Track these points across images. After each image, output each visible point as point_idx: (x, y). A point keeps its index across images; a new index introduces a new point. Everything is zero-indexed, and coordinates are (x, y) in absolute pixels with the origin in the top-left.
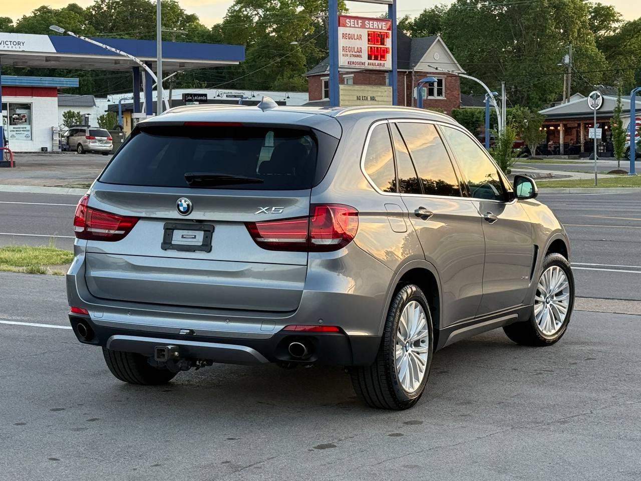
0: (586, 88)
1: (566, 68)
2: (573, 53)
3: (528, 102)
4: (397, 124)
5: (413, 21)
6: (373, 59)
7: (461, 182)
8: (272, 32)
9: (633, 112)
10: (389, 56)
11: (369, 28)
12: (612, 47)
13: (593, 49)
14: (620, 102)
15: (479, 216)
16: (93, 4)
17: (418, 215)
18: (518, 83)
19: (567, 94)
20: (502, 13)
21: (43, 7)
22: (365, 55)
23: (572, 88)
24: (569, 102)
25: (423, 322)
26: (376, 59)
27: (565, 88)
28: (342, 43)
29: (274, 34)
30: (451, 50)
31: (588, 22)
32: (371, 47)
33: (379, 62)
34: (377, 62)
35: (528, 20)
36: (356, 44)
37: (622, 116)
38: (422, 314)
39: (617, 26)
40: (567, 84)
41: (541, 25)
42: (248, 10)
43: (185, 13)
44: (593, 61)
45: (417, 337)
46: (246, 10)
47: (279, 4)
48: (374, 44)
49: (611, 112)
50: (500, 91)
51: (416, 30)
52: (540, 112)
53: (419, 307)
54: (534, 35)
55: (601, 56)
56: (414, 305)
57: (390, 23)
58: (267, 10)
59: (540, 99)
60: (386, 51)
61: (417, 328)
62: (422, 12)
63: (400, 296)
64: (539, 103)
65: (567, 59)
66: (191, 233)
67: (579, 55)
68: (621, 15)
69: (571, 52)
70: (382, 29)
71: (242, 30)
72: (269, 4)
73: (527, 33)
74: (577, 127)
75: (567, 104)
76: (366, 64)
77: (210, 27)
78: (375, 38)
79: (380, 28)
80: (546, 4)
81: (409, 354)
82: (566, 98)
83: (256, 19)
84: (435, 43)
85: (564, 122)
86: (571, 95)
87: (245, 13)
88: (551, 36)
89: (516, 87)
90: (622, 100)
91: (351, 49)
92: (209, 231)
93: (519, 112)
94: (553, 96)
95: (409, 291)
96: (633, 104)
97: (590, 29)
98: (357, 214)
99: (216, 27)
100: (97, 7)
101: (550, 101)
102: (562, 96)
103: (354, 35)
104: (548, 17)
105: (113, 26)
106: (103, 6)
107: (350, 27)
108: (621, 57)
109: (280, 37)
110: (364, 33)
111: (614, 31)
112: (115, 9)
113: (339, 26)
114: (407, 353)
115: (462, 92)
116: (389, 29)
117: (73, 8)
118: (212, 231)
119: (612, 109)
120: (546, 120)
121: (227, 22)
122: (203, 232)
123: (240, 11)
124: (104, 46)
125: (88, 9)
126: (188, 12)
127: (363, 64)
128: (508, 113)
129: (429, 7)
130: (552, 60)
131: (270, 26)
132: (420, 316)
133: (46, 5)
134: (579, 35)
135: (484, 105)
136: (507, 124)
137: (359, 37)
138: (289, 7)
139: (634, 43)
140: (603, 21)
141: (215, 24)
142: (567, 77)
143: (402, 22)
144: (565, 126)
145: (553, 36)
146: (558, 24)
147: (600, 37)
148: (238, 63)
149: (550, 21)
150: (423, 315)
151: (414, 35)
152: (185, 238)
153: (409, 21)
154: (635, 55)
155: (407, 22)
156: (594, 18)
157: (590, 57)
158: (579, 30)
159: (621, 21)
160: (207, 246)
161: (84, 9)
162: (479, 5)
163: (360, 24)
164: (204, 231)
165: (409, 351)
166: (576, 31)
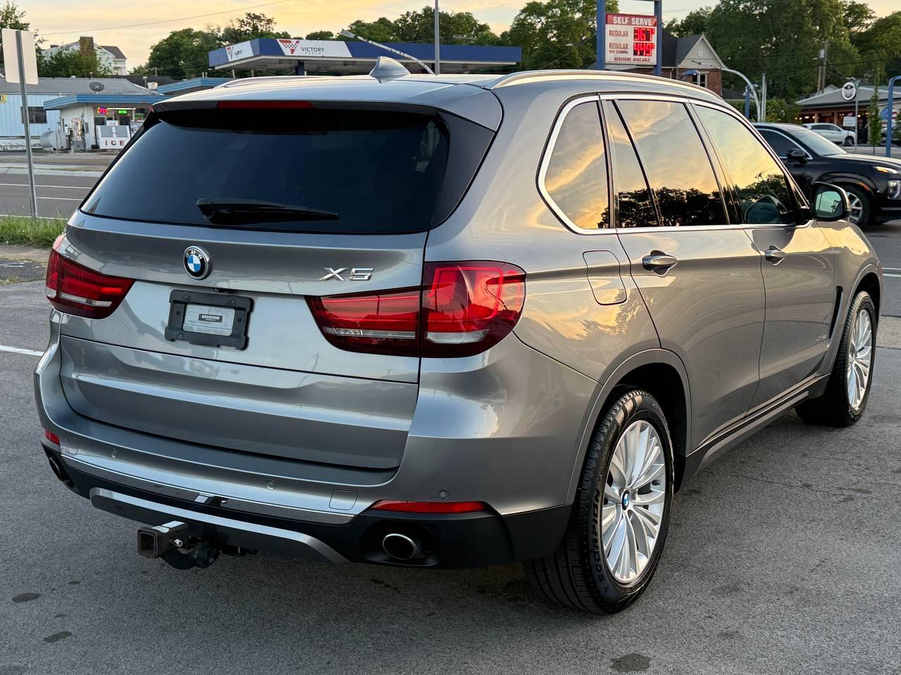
0: (839, 80)
1: (821, 62)
2: (828, 48)
3: (785, 94)
4: (617, 102)
5: (679, 23)
6: (638, 54)
7: (724, 188)
8: (553, 37)
9: (892, 100)
10: (654, 52)
11: (635, 25)
12: (864, 42)
13: (846, 44)
14: (877, 91)
15: (758, 254)
16: (400, 17)
17: (648, 267)
18: (776, 77)
19: (821, 86)
20: (762, 13)
21: (358, 22)
22: (631, 50)
23: (826, 80)
24: (823, 93)
25: (657, 450)
26: (641, 54)
27: (820, 80)
28: (609, 40)
29: (554, 39)
30: (715, 48)
31: (842, 18)
32: (637, 44)
33: (644, 57)
34: (642, 57)
35: (787, 18)
36: (622, 40)
37: (879, 104)
38: (654, 438)
39: (869, 23)
40: (822, 77)
41: (798, 23)
42: (532, 18)
43: (479, 23)
44: (847, 55)
45: (645, 479)
46: (530, 18)
47: (560, 12)
48: (640, 40)
49: (869, 101)
50: (760, 84)
51: (682, 32)
52: (797, 103)
53: (650, 427)
54: (792, 32)
55: (855, 50)
56: (638, 428)
57: (655, 20)
58: (548, 17)
59: (796, 91)
60: (652, 46)
61: (644, 466)
62: (688, 14)
63: (612, 419)
64: (795, 95)
65: (822, 53)
66: (214, 311)
67: (834, 50)
68: (874, 12)
69: (826, 46)
70: (648, 25)
71: (526, 37)
72: (550, 12)
73: (786, 30)
74: (831, 117)
75: (821, 95)
76: (632, 59)
77: (498, 34)
78: (642, 34)
79: (646, 24)
80: (804, 4)
81: (630, 512)
82: (821, 89)
83: (539, 26)
84: (698, 42)
85: (820, 112)
86: (825, 87)
87: (529, 21)
88: (808, 32)
89: (773, 81)
90: (879, 90)
91: (618, 46)
92: (243, 309)
93: (777, 104)
94: (809, 88)
95: (629, 406)
96: (891, 94)
97: (845, 26)
98: (522, 278)
99: (504, 35)
100: (403, 20)
101: (806, 93)
102: (817, 88)
103: (621, 32)
104: (806, 15)
105: (417, 36)
106: (408, 19)
107: (617, 24)
108: (873, 51)
109: (559, 42)
110: (631, 30)
111: (867, 27)
112: (418, 21)
113: (607, 23)
114: (626, 511)
115: (723, 87)
116: (654, 26)
117: (383, 21)
118: (248, 310)
119: (868, 98)
120: (803, 110)
121: (513, 30)
122: (234, 311)
123: (525, 19)
124: (390, 49)
125: (396, 22)
126: (481, 23)
127: (629, 59)
128: (768, 104)
129: (695, 9)
130: (808, 54)
131: (552, 32)
132: (649, 443)
133: (360, 19)
134: (834, 32)
135: (744, 97)
136: (767, 114)
137: (626, 34)
138: (568, 14)
139: (885, 38)
140: (856, 18)
141: (503, 31)
142: (822, 70)
143: (670, 25)
144: (819, 115)
145: (810, 33)
146: (814, 21)
147: (853, 33)
148: (515, 64)
149: (807, 19)
150: (655, 440)
151: (681, 36)
152: (204, 320)
153: (676, 23)
154: (887, 48)
155: (674, 25)
156: (848, 15)
157: (844, 52)
158: (834, 27)
159: (874, 17)
160: (240, 339)
161: (392, 22)
162: (741, 6)
163: (627, 21)
164: (235, 308)
165: (630, 507)
166: (831, 27)
